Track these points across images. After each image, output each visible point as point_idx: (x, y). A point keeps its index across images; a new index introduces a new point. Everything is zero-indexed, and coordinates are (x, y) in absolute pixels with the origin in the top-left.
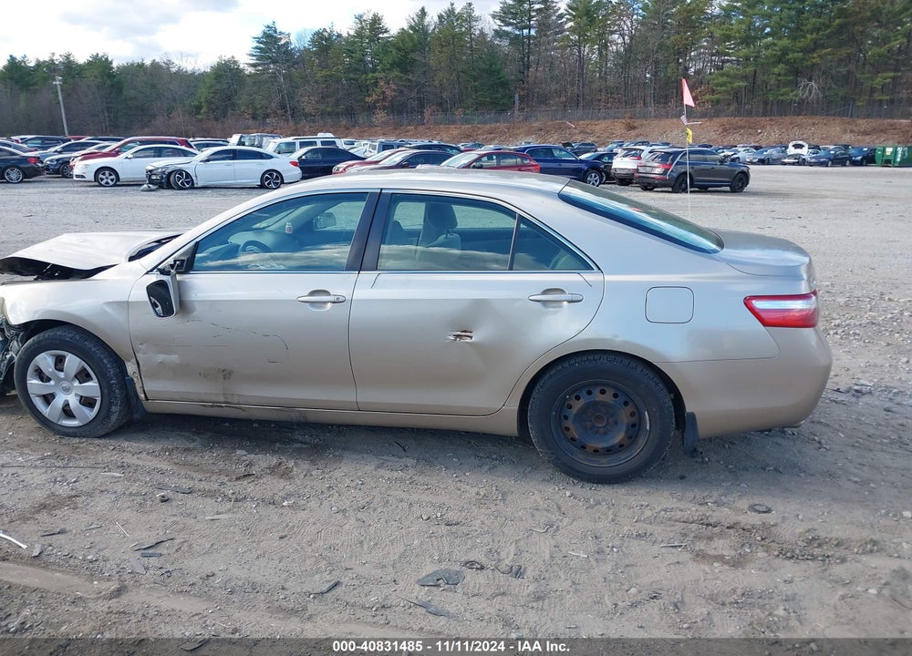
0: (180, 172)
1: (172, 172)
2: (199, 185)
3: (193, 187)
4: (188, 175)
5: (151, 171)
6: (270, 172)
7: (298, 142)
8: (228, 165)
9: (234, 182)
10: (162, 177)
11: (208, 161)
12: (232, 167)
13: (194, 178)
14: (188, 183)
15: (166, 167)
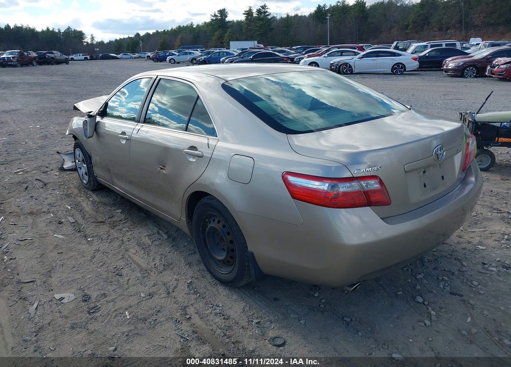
0: (346, 64)
1: (341, 65)
2: (356, 72)
3: (352, 73)
4: (350, 66)
5: (332, 64)
6: (398, 64)
7: (429, 45)
8: (374, 60)
9: (375, 70)
10: (336, 68)
11: (362, 58)
12: (375, 62)
13: (353, 68)
14: (349, 71)
15: (339, 62)
